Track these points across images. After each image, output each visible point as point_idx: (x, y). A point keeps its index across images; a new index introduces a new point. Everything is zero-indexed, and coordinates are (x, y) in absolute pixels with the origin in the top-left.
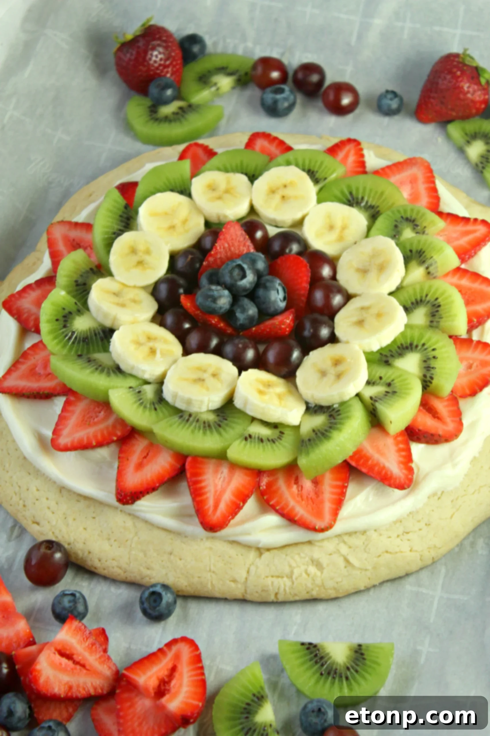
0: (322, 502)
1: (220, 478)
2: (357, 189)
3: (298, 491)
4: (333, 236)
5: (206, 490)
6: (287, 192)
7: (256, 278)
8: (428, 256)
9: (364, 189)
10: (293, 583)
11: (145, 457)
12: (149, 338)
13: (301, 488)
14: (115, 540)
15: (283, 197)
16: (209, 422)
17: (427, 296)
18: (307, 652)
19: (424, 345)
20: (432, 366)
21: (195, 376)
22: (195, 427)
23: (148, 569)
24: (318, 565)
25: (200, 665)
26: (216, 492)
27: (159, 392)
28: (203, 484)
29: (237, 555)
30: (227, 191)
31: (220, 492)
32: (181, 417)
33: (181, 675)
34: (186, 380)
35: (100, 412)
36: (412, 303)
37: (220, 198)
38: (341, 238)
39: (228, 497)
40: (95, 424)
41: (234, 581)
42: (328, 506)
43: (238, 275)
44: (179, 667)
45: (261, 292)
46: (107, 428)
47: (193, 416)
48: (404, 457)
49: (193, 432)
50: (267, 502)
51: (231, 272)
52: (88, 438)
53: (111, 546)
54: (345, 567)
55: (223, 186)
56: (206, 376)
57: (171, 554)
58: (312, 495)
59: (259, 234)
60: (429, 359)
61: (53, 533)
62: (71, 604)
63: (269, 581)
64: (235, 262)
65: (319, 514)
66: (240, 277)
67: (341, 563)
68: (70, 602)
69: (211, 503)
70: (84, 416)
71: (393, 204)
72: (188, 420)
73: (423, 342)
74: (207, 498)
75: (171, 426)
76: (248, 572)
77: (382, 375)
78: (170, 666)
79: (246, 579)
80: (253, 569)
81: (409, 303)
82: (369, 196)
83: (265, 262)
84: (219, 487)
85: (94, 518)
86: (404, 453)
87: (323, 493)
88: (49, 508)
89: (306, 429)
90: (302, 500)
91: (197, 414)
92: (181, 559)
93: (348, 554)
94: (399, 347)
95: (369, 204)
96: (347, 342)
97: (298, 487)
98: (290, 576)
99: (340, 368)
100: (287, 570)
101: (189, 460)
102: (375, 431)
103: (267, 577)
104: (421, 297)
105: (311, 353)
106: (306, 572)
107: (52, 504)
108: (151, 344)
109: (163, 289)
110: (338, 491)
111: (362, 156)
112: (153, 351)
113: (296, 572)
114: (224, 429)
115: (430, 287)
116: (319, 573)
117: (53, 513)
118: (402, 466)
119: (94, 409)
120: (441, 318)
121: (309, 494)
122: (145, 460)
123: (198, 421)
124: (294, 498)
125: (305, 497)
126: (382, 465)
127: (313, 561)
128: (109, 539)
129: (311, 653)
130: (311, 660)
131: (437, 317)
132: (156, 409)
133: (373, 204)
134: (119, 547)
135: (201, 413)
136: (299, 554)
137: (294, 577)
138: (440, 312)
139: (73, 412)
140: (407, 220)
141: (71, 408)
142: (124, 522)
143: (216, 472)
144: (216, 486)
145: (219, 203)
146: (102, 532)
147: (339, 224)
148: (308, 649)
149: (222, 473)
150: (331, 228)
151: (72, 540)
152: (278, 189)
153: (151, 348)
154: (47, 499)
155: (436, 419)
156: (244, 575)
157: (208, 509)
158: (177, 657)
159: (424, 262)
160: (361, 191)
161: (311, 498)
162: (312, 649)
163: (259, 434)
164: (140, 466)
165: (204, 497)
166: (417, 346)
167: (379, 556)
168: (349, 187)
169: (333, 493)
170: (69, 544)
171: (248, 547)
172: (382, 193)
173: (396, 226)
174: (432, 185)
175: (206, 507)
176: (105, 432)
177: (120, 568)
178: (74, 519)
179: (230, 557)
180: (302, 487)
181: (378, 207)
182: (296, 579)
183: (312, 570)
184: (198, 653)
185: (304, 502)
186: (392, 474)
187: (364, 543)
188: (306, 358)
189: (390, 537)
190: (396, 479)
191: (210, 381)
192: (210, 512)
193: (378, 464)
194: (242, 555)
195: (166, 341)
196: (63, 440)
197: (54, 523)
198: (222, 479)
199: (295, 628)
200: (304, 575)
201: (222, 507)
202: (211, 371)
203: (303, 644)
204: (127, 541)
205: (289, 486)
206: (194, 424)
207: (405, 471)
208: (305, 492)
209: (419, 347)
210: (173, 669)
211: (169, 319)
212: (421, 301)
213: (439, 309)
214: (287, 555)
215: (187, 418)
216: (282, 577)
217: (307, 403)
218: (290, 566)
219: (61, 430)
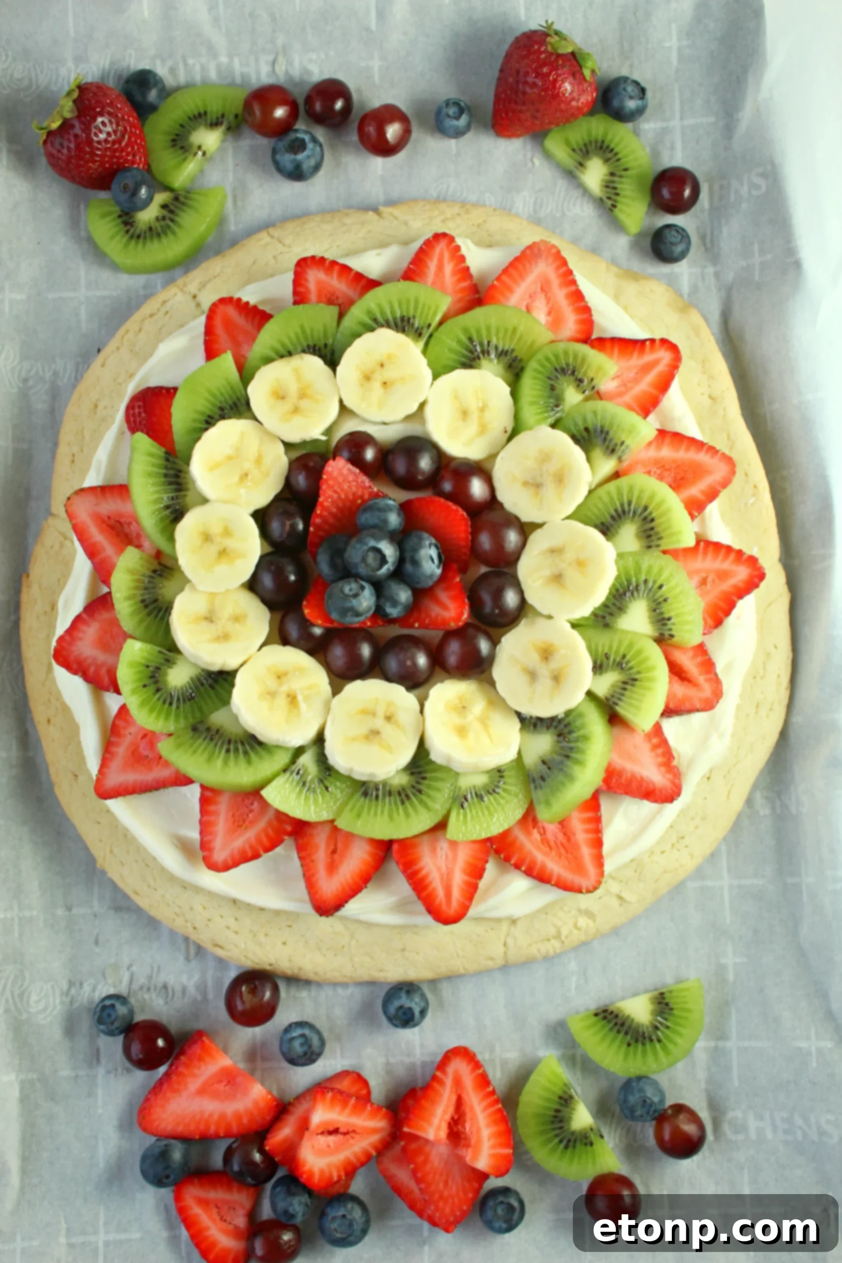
0: (577, 847)
1: (441, 857)
2: (478, 331)
3: (541, 835)
4: (473, 428)
5: (430, 879)
6: (389, 373)
7: (398, 553)
8: (617, 440)
9: (488, 329)
10: (563, 942)
11: (334, 852)
12: (280, 676)
13: (543, 832)
14: (328, 949)
15: (385, 383)
16: (404, 789)
17: (630, 503)
18: (604, 1022)
19: (646, 581)
20: (666, 616)
21: (364, 730)
22: (390, 803)
23: (381, 971)
24: (589, 914)
25: (490, 1089)
26: (442, 879)
27: (322, 760)
28: (423, 873)
29: (486, 931)
30: (302, 395)
31: (448, 875)
32: (365, 794)
33: (472, 1108)
34: (354, 739)
35: (252, 804)
36: (613, 517)
37: (296, 410)
38: (483, 429)
39: (459, 879)
40: (252, 823)
41: (492, 959)
42: (586, 852)
43: (375, 560)
44: (465, 1097)
45: (409, 567)
46: (270, 823)
47: (381, 787)
48: (664, 754)
49: (391, 817)
50: (507, 859)
51: (364, 559)
52: (251, 847)
53: (325, 956)
54: (621, 905)
55: (293, 388)
56: (379, 723)
57: (403, 950)
58: (560, 836)
59: (370, 454)
60: (659, 603)
61: (245, 956)
62: (305, 1048)
63: (534, 950)
64: (366, 544)
65: (579, 868)
66: (378, 562)
67: (615, 902)
68: (302, 1045)
69: (440, 893)
70: (233, 816)
71: (533, 342)
72: (377, 797)
73: (643, 578)
74: (434, 890)
75: (359, 815)
76: (505, 944)
77: (606, 651)
78: (454, 1098)
79: (505, 953)
80: (510, 942)
81: (608, 517)
82: (498, 339)
83: (399, 515)
84: (444, 869)
85: (290, 926)
86: (660, 751)
87: (574, 834)
88: (228, 928)
89: (531, 759)
90: (551, 848)
91: (385, 783)
92: (418, 953)
93: (620, 891)
94: (614, 596)
95: (500, 349)
96: (550, 617)
97: (539, 833)
98: (558, 936)
99: (554, 664)
100: (553, 931)
101: (395, 847)
102: (617, 730)
103: (530, 945)
104: (622, 505)
105: (504, 639)
106: (576, 926)
107: (232, 922)
108: (285, 689)
109: (267, 581)
110: (591, 826)
111: (463, 259)
112: (292, 699)
113: (564, 932)
114: (429, 796)
115: (631, 489)
116: (591, 923)
117: (236, 933)
118: (663, 769)
119: (243, 801)
120: (660, 538)
121: (556, 838)
122: (336, 856)
123: (390, 793)
124: (538, 848)
125: (552, 844)
126: (638, 777)
127: (580, 911)
128: (320, 949)
129: (609, 1022)
130: (611, 1029)
131: (654, 538)
132: (327, 788)
133: (506, 348)
134: (335, 955)
135: (390, 778)
136: (561, 908)
137: (563, 938)
138: (656, 530)
139: (217, 813)
140: (563, 371)
141: (212, 808)
142: (332, 926)
143: (434, 850)
144: (439, 869)
145: (297, 420)
146: (306, 942)
147: (473, 405)
148: (605, 1018)
149: (441, 849)
150: (465, 414)
151: (273, 961)
152: (373, 372)
153: (288, 696)
154: (222, 917)
155: (686, 683)
156: (501, 950)
157: (440, 904)
158: (458, 1082)
159: (613, 451)
160: (484, 333)
161: (562, 844)
162: (610, 1017)
163: (474, 787)
164: (332, 867)
165: (430, 888)
166: (637, 587)
167: (657, 881)
168: (466, 330)
169: (587, 831)
170: (271, 965)
171: (499, 920)
172: (515, 330)
173: (553, 388)
174: (573, 288)
175: (437, 902)
176: (270, 832)
177: (345, 976)
178: (266, 935)
179: (478, 936)
180: (544, 828)
181: (513, 350)
182: (567, 937)
183: (583, 921)
184: (481, 1071)
185: (554, 853)
186: (653, 784)
187: (635, 871)
188: (498, 647)
189: (663, 852)
190: (661, 790)
191: (388, 730)
192: (444, 906)
193: (633, 776)
194: (492, 929)
195: (301, 671)
196: (220, 856)
197: (243, 946)
198: (444, 857)
199: (574, 979)
200: (575, 932)
201: (456, 894)
202: (381, 713)
203: (596, 1015)
204: (343, 947)
205: (528, 833)
206: (387, 799)
207: (670, 776)
208: (550, 836)
209: (642, 587)
210: (459, 1104)
211: (293, 631)
212: (624, 512)
213: (652, 525)
214: (546, 914)
215: (374, 794)
216: (549, 940)
217: (519, 714)
218: (555, 926)
219: (210, 842)
